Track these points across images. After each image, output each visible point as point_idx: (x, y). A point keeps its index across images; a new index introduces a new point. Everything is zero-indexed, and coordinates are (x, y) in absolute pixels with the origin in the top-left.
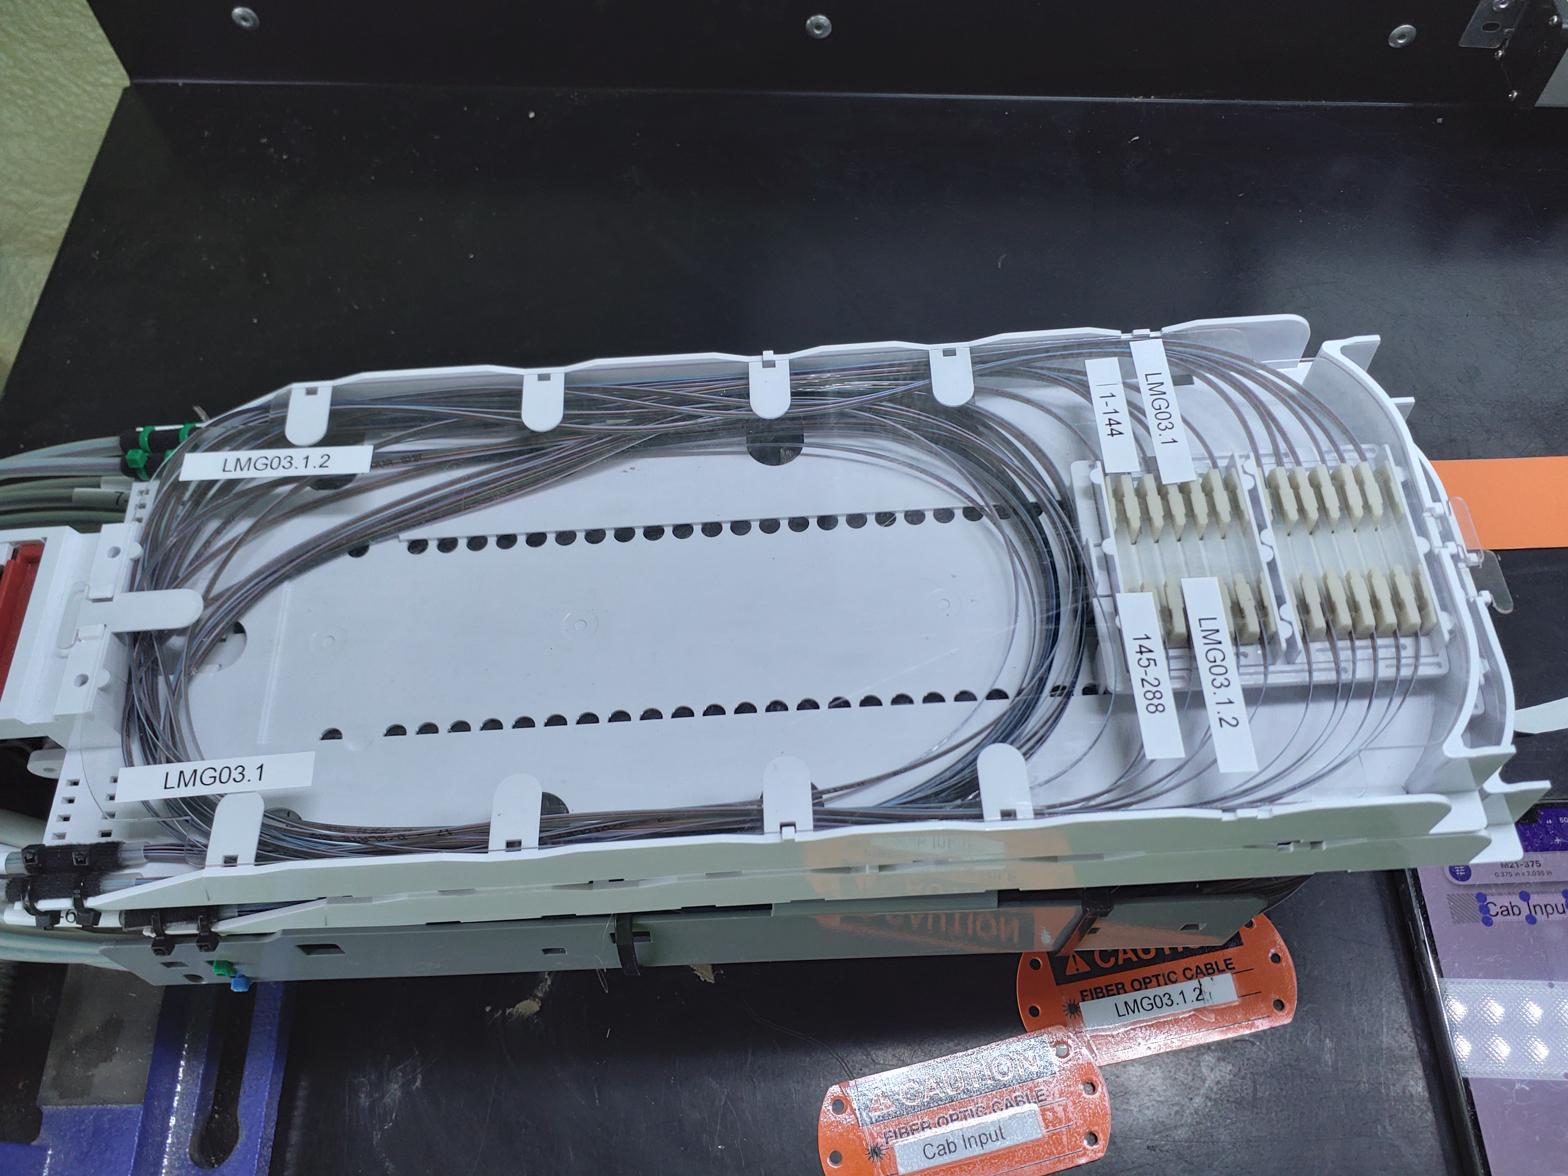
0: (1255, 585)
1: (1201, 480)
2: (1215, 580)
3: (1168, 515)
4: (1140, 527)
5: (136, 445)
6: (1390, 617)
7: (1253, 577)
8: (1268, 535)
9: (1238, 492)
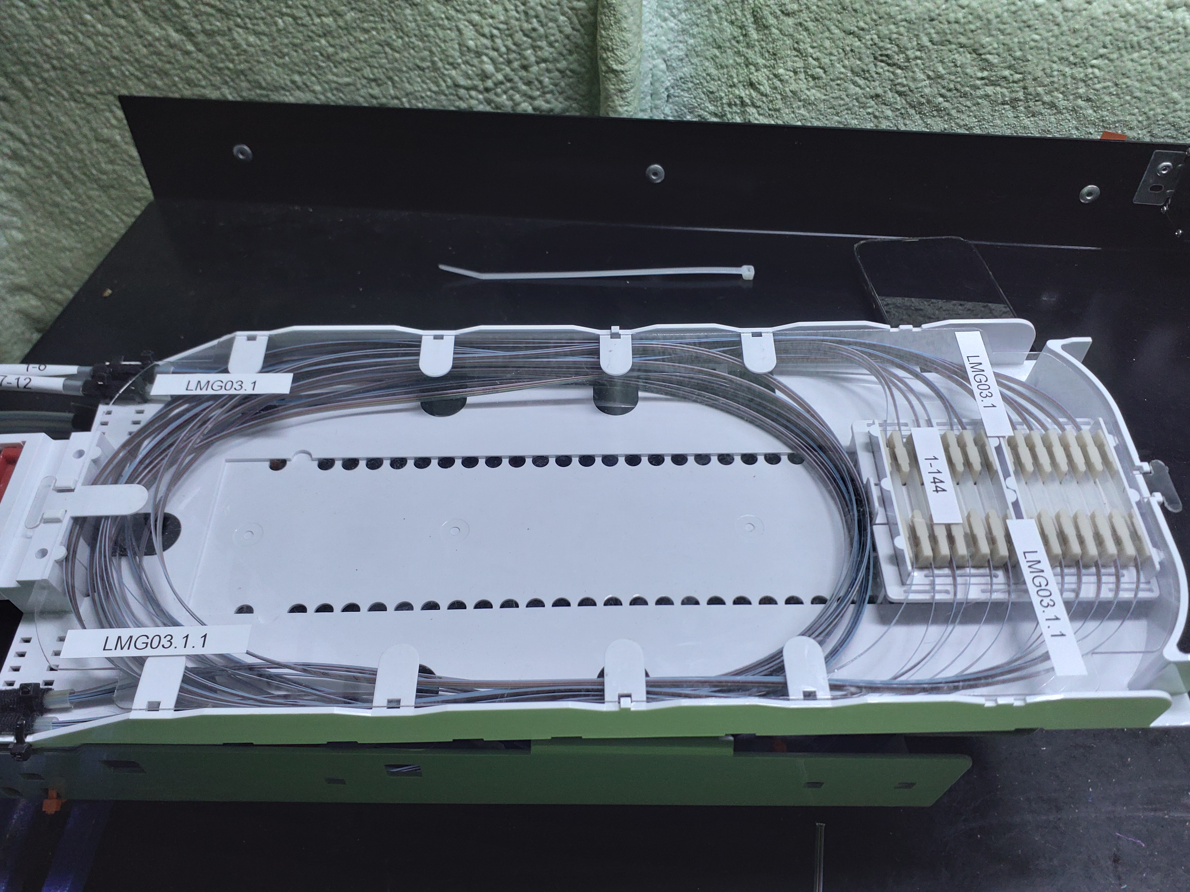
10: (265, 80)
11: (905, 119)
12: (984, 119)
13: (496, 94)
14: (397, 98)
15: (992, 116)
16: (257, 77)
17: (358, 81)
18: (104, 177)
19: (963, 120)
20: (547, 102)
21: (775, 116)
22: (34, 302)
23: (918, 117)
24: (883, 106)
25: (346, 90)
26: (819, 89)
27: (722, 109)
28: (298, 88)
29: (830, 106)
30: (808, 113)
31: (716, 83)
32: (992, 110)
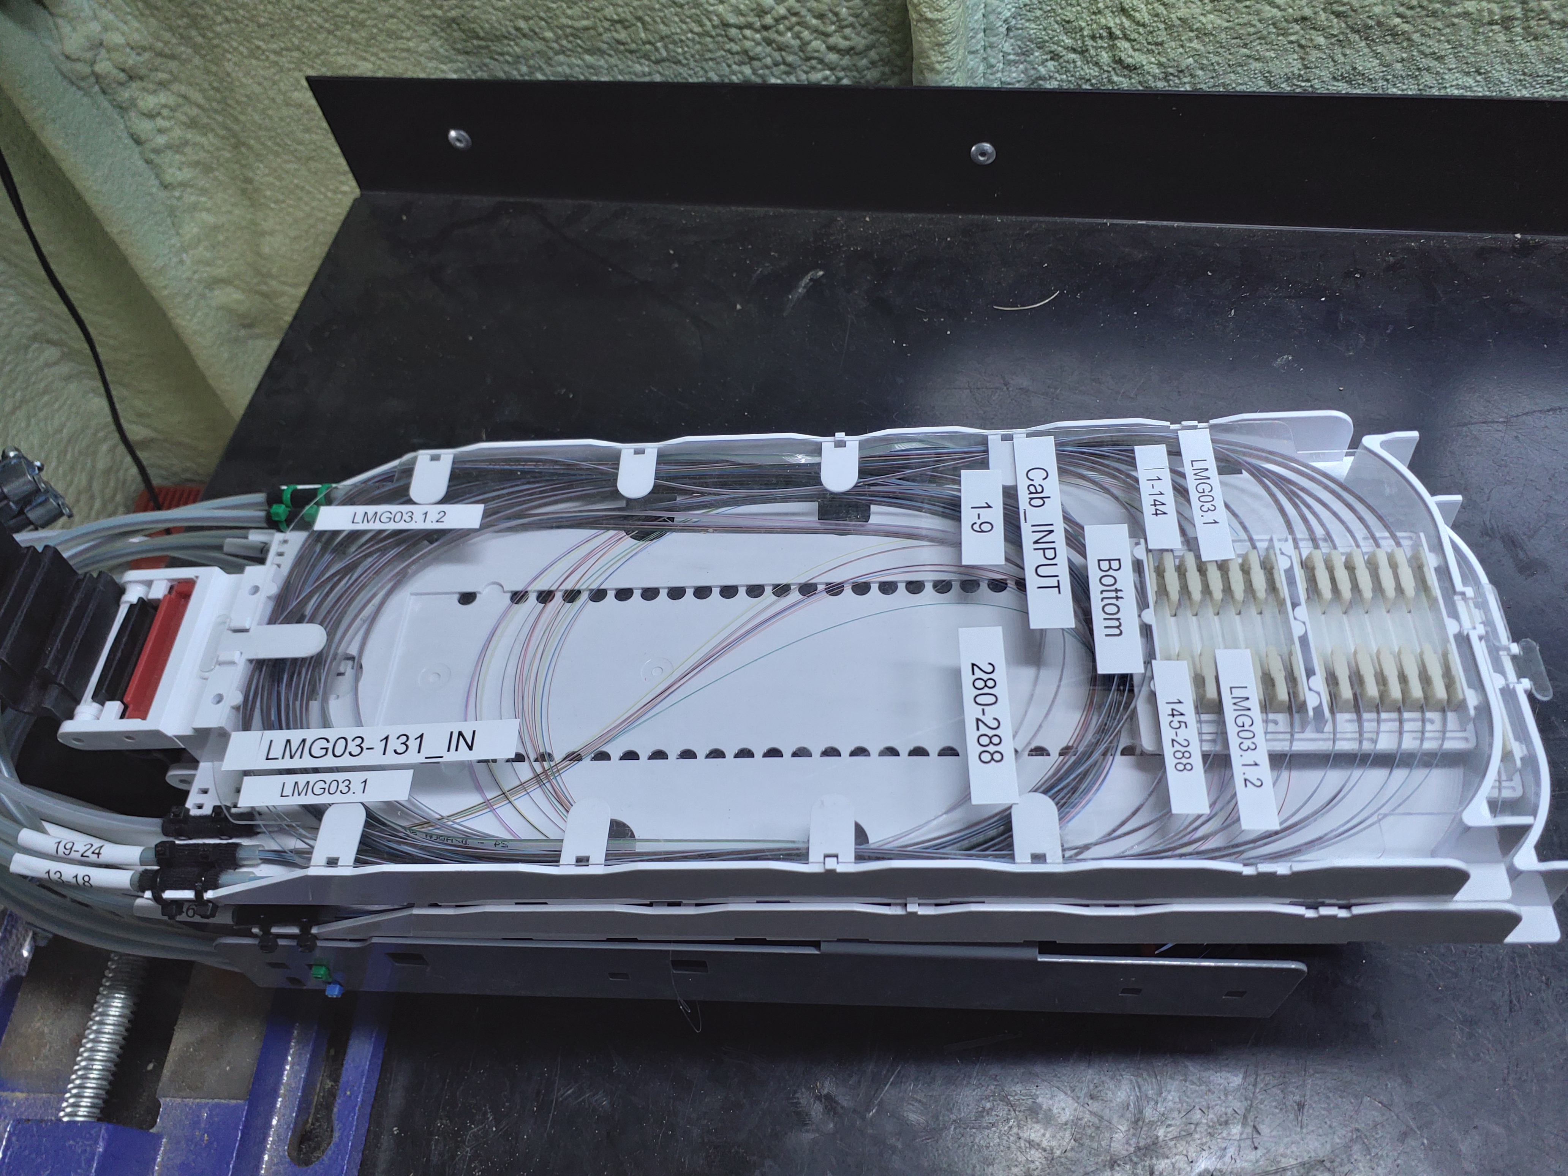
0: (1286, 657)
1: (1240, 560)
2: (1249, 651)
3: (1206, 590)
4: (1179, 600)
5: (280, 501)
6: (1417, 691)
7: (1285, 650)
8: (1302, 612)
9: (1275, 572)
10: (482, 28)
11: (1344, 47)
12: (1461, 45)
13: (777, 32)
14: (650, 43)
15: (1475, 40)
16: (473, 26)
17: (599, 23)
18: (301, 148)
19: (1430, 47)
20: (846, 38)
21: (1156, 52)
22: (238, 296)
23: (1363, 44)
24: (1312, 32)
25: (585, 35)
26: (1220, 13)
27: (1083, 42)
28: (525, 36)
29: (1235, 35)
30: (1204, 45)
31: (1074, 9)
32: (1474, 32)
